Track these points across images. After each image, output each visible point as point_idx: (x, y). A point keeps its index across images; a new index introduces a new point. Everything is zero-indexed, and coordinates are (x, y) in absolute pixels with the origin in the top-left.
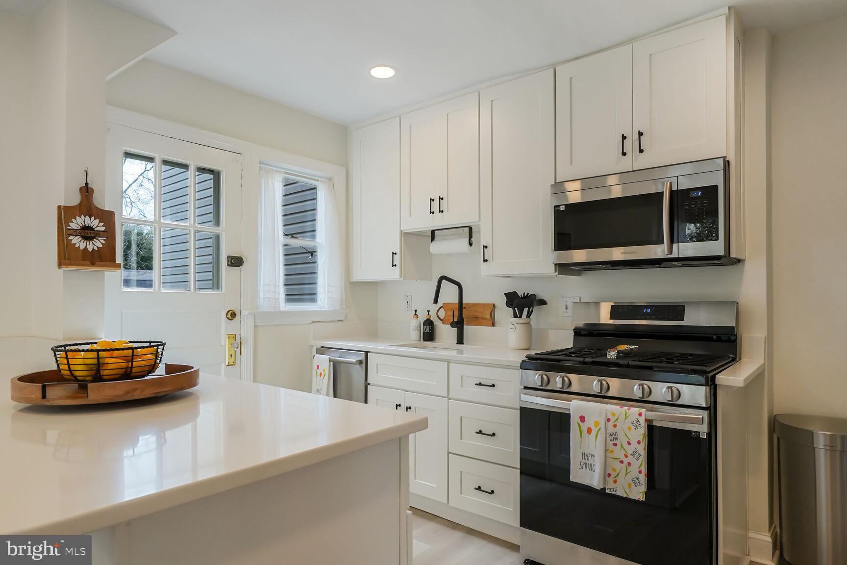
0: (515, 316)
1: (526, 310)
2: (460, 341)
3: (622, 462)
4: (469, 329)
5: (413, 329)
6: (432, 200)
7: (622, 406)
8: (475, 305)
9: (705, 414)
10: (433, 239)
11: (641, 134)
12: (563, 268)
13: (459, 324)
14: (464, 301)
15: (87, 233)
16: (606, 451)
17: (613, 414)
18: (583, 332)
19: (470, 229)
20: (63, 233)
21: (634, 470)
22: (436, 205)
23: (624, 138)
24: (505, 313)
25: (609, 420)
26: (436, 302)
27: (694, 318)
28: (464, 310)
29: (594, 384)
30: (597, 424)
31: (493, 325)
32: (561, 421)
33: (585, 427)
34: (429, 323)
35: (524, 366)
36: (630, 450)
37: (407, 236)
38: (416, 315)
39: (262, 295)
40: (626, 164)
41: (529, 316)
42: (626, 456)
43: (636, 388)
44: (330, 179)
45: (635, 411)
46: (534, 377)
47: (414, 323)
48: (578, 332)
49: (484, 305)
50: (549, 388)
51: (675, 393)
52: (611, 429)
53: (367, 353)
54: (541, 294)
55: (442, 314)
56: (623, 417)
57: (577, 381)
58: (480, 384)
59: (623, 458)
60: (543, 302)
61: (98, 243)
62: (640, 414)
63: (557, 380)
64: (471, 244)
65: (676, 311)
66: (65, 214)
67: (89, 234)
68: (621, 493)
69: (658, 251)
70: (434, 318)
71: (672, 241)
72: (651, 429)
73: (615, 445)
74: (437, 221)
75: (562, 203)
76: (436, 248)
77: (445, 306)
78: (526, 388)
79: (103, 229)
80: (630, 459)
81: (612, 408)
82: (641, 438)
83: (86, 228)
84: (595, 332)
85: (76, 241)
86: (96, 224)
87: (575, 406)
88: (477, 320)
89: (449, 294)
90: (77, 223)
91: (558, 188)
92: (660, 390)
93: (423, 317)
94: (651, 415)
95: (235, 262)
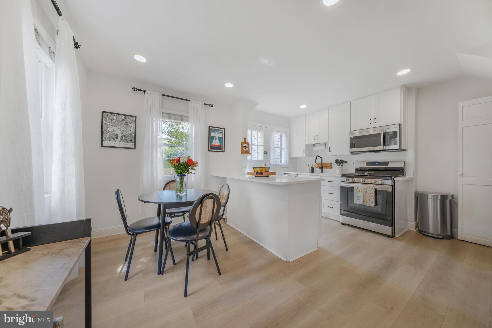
0: (338, 165)
1: (341, 164)
2: (322, 172)
3: (368, 198)
4: (323, 169)
5: (308, 169)
6: (315, 136)
7: (368, 185)
8: (326, 163)
9: (391, 186)
10: (314, 146)
11: (375, 118)
12: (352, 153)
13: (321, 168)
14: (323, 162)
15: (245, 147)
16: (364, 195)
17: (366, 187)
18: (358, 170)
19: (325, 143)
20: (242, 147)
21: (371, 200)
22: (316, 137)
23: (370, 119)
24: (335, 165)
25: (365, 188)
26: (315, 162)
27: (391, 165)
28: (323, 165)
29: (361, 180)
30: (361, 189)
31: (331, 168)
32: (352, 189)
33: (358, 190)
34: (312, 168)
35: (341, 176)
36: (370, 195)
37: (307, 146)
38: (309, 166)
39: (271, 160)
40: (371, 126)
41: (342, 165)
42: (369, 197)
43: (371, 181)
44: (286, 132)
45: (372, 186)
46: (345, 179)
47: (308, 168)
48: (357, 170)
49: (329, 163)
50: (348, 181)
51: (383, 182)
52: (365, 190)
53: (297, 175)
54: (345, 160)
55: (316, 166)
56: (368, 187)
57: (356, 180)
58: (329, 181)
59: (368, 197)
60: (346, 162)
61: (247, 149)
62: (373, 187)
63: (351, 179)
64: (325, 147)
65: (386, 163)
66: (242, 143)
67: (246, 147)
68: (368, 205)
69: (381, 148)
70: (314, 167)
71: (384, 145)
72: (376, 191)
73: (366, 194)
74: (316, 142)
75: (352, 136)
76: (315, 148)
77: (317, 164)
78: (342, 182)
79: (248, 146)
80: (370, 197)
81: (365, 185)
82: (373, 192)
83: (245, 146)
84: (362, 170)
85: (244, 149)
86: (246, 145)
87: (355, 186)
88: (327, 167)
89: (319, 161)
91: (351, 132)
92: (379, 181)
93: (311, 167)
94: (376, 187)
95: (266, 153)
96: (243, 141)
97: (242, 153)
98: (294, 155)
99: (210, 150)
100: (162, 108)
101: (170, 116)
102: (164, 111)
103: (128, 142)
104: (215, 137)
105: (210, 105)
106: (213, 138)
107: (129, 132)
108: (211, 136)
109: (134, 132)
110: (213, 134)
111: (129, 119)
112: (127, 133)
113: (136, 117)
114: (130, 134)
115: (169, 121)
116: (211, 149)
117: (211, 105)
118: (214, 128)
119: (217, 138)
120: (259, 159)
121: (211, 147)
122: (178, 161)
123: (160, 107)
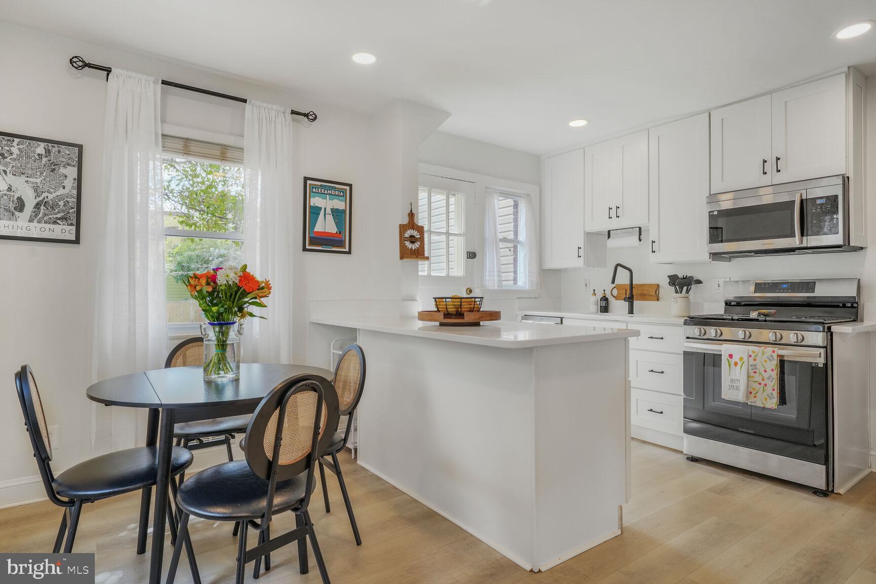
0: (677, 292)
1: (685, 288)
2: (631, 311)
3: (760, 384)
4: (636, 303)
5: (593, 303)
6: (610, 209)
7: (760, 347)
8: (642, 285)
9: (822, 351)
10: (609, 237)
11: (778, 159)
12: (715, 256)
13: (630, 299)
14: (634, 283)
15: (412, 239)
16: (749, 376)
17: (754, 352)
18: (733, 304)
19: (640, 229)
20: (402, 239)
21: (769, 389)
22: (615, 212)
23: (765, 161)
24: (667, 291)
25: (750, 356)
26: (613, 282)
27: (821, 291)
28: (633, 289)
29: (740, 333)
30: (741, 359)
31: (658, 300)
32: (716, 359)
33: (733, 361)
34: (605, 299)
35: (686, 323)
36: (766, 375)
37: (589, 236)
38: (594, 294)
39: (487, 278)
40: (766, 180)
41: (687, 292)
42: (763, 380)
43: (768, 335)
44: (528, 195)
45: (769, 349)
46: (695, 331)
47: (593, 299)
48: (728, 304)
49: (650, 285)
50: (705, 337)
51: (800, 338)
52: (752, 362)
53: (562, 319)
54: (697, 276)
55: (615, 292)
56: (760, 354)
57: (727, 332)
58: (652, 338)
59: (761, 381)
60: (699, 282)
61: (417, 245)
62: (774, 352)
63: (712, 332)
64: (640, 240)
65: (809, 285)
66: (403, 228)
68: (759, 404)
69: (795, 242)
70: (609, 296)
71: (802, 235)
72: (782, 363)
73: (755, 372)
74: (614, 224)
75: (716, 208)
76: (611, 243)
77: (619, 287)
78: (688, 338)
79: (419, 236)
80: (766, 382)
81: (752, 348)
82: (774, 367)
83: (412, 236)
84: (743, 303)
85: (407, 244)
86: (416, 234)
87: (725, 349)
88: (644, 297)
89: (623, 278)
90: (408, 233)
91: (713, 198)
92: (791, 336)
93: (600, 295)
94: (782, 352)
95: (472, 255)
96: (406, 221)
97: (402, 258)
98: (552, 263)
99: (307, 247)
100: (163, 121)
101: (186, 146)
102: (171, 130)
103: (55, 223)
104: (323, 210)
105: (306, 115)
106: (316, 211)
107: (61, 192)
108: (310, 206)
109: (75, 192)
110: (316, 201)
111: (59, 152)
112: (54, 195)
113: (80, 147)
114: (60, 198)
115: (183, 160)
116: (311, 244)
117: (310, 117)
118: (319, 183)
119: (329, 211)
120: (451, 274)
121: (310, 238)
122: (212, 279)
123: (156, 119)
